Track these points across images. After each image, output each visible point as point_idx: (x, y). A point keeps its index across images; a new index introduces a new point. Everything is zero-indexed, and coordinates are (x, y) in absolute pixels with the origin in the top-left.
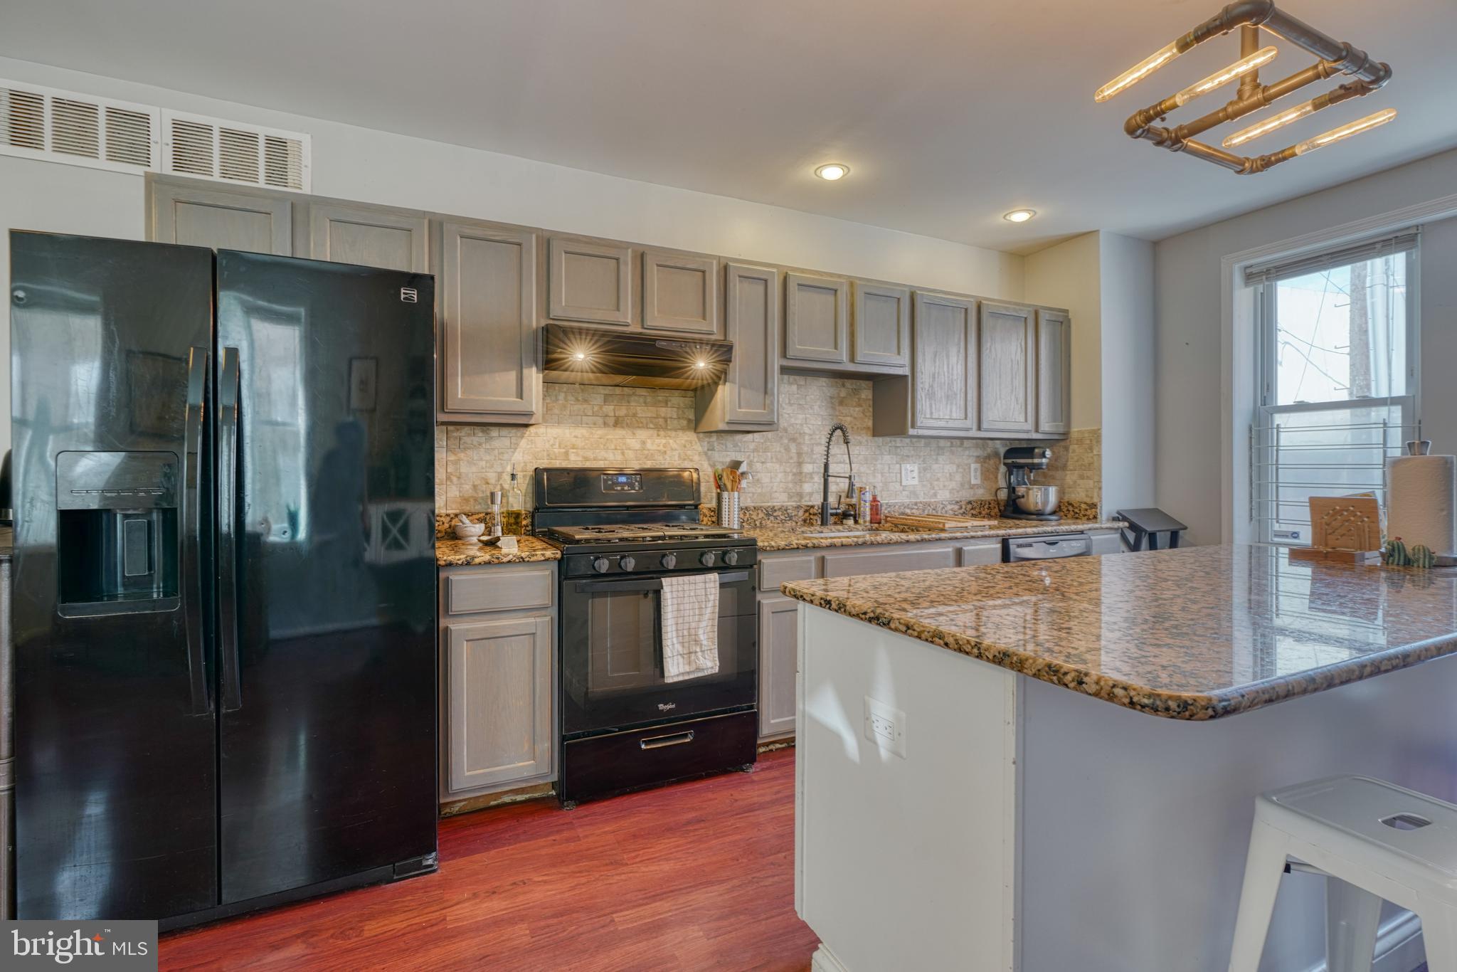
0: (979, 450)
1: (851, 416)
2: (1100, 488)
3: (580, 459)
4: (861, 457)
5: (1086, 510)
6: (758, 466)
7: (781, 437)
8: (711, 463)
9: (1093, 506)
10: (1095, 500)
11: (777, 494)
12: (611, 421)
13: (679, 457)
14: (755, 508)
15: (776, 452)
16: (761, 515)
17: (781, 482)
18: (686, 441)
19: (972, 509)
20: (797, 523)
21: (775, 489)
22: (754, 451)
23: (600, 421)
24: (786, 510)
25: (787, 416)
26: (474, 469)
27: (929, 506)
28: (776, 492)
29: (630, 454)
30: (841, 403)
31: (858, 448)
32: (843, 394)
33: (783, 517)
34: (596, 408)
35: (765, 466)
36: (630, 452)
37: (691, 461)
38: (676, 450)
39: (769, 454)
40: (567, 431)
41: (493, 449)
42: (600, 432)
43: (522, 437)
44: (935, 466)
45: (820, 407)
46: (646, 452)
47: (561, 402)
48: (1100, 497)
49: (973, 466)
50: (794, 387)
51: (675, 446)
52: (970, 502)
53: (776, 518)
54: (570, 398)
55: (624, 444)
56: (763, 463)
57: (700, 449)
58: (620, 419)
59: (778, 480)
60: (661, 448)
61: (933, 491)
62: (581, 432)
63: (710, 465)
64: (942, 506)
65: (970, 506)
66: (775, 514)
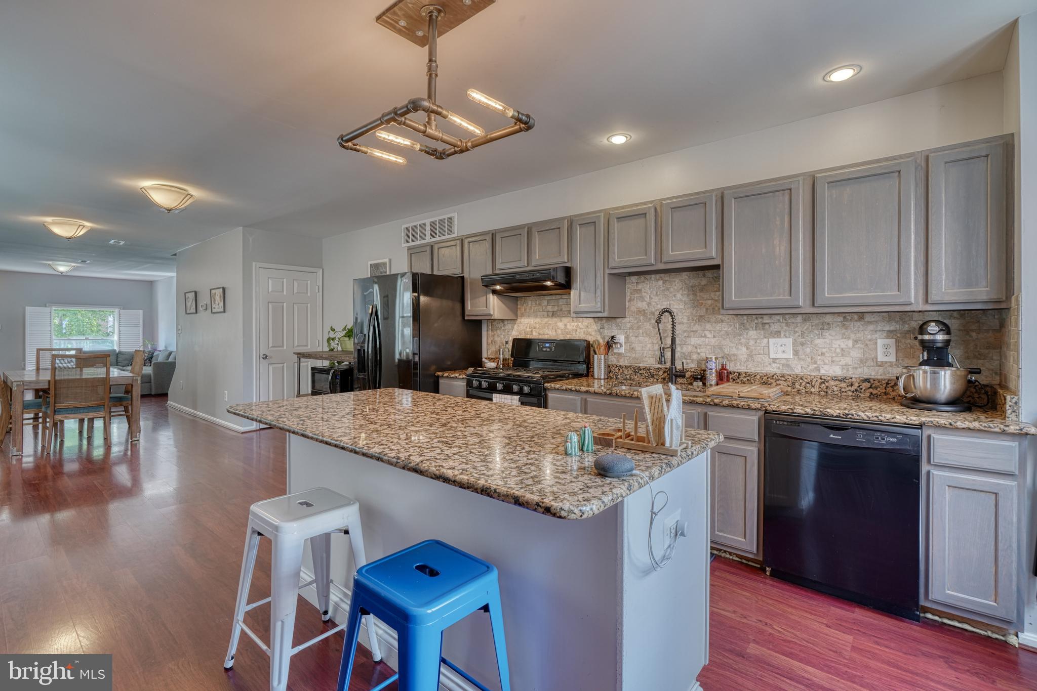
0: (894, 323)
1: (712, 299)
3: (537, 334)
4: (722, 333)
6: (633, 339)
7: (650, 319)
8: (602, 336)
11: (647, 359)
12: (550, 314)
13: (584, 333)
14: (626, 367)
15: (646, 329)
16: (630, 372)
17: (650, 350)
18: (588, 323)
19: (870, 387)
20: (657, 380)
21: (645, 355)
22: (630, 329)
23: (545, 314)
24: (649, 370)
25: (654, 303)
26: (499, 339)
27: (802, 379)
28: (646, 357)
29: (559, 332)
30: (701, 290)
31: (719, 325)
32: (704, 282)
33: (646, 375)
34: (544, 308)
35: (637, 339)
36: (559, 330)
37: (591, 335)
38: (582, 329)
39: (641, 331)
40: (532, 320)
41: (505, 330)
42: (546, 320)
43: (515, 324)
44: (819, 341)
45: (682, 295)
46: (567, 330)
47: (529, 306)
49: (880, 342)
50: (661, 283)
51: (582, 327)
52: (867, 380)
53: (641, 374)
54: (533, 303)
55: (557, 326)
56: (636, 336)
57: (596, 328)
58: (555, 313)
59: (647, 349)
60: (574, 328)
61: (815, 366)
62: (538, 320)
63: (601, 337)
64: (820, 381)
65: (868, 385)
66: (640, 372)
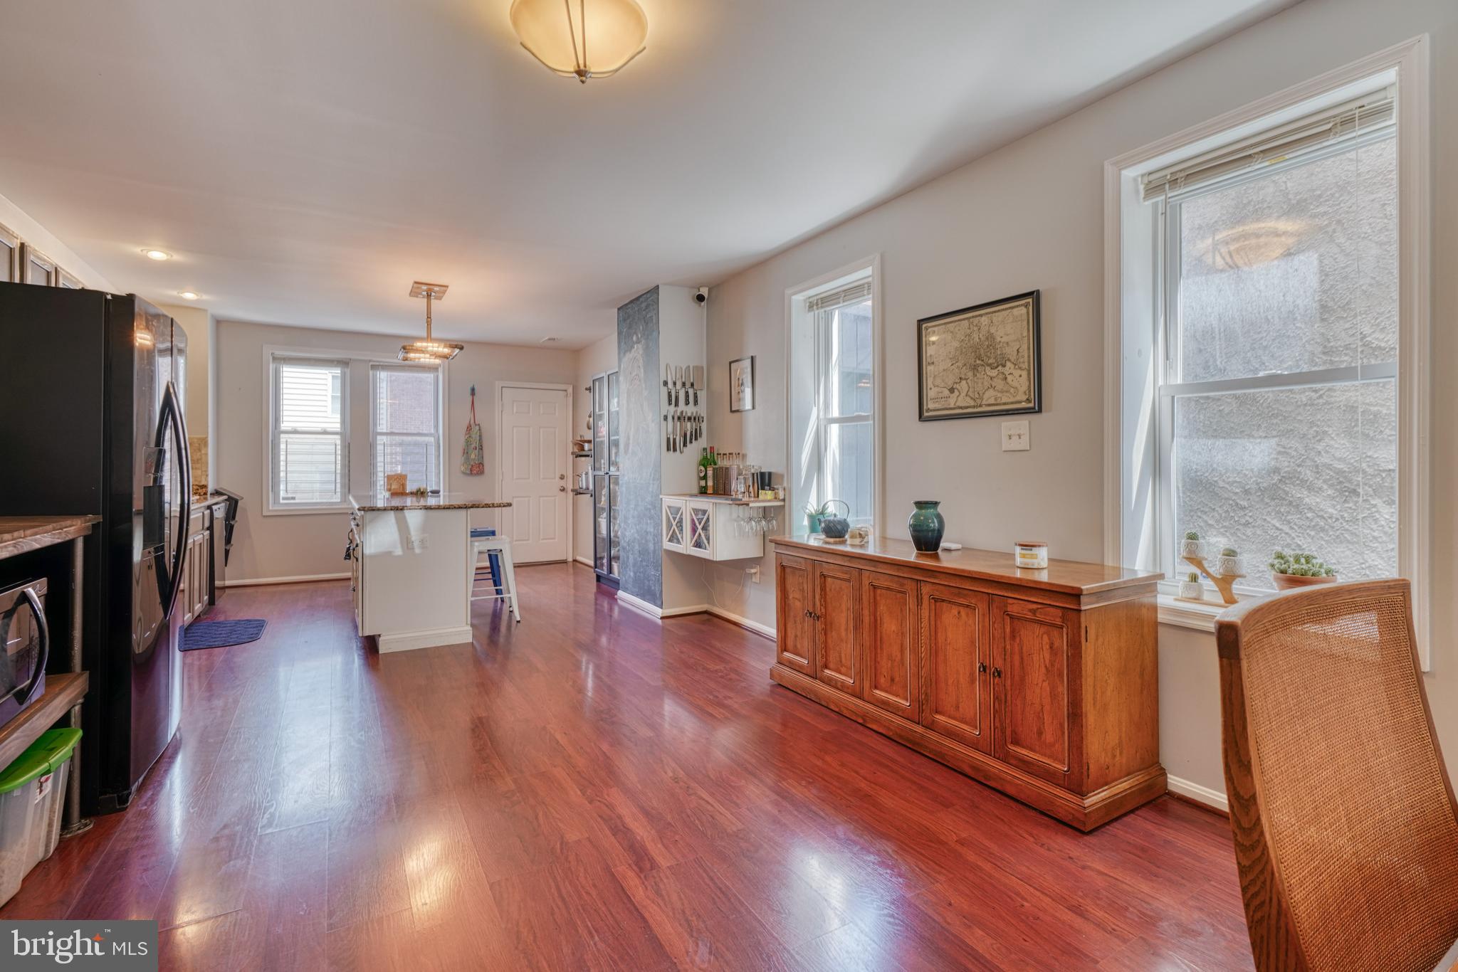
2: (207, 476)
5: (198, 489)
9: (205, 486)
10: (203, 483)
48: (207, 480)
